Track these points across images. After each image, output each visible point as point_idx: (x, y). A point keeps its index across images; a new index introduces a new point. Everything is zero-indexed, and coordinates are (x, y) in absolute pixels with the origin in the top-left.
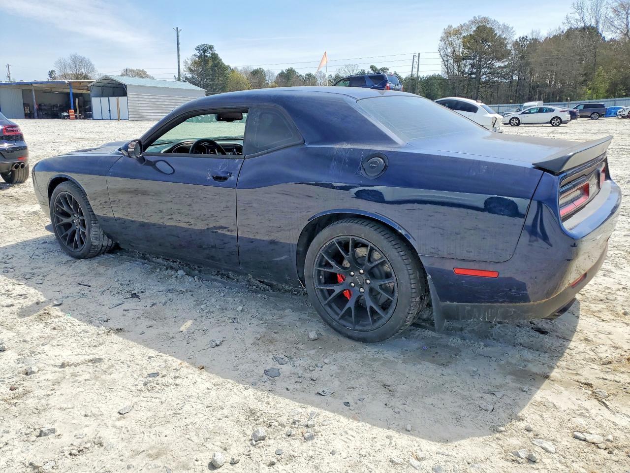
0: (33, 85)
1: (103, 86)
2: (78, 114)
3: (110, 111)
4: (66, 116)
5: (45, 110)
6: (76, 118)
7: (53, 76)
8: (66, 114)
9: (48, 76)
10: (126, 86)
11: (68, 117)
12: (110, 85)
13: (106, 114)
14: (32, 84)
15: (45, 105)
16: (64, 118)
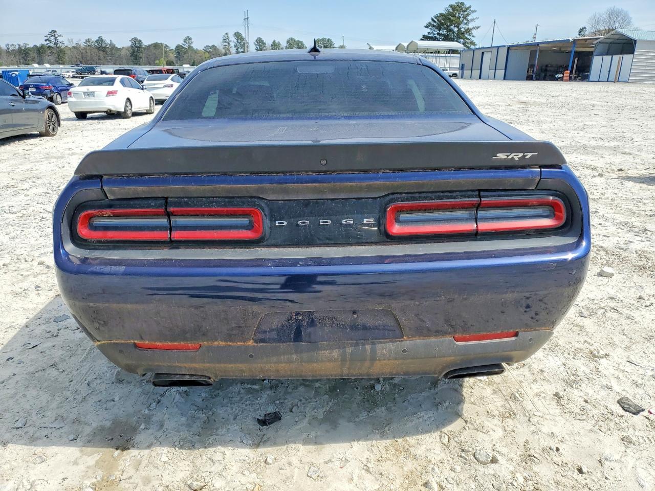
0: (540, 45)
1: (611, 43)
2: (573, 76)
3: (609, 71)
4: (560, 78)
5: (550, 71)
6: (570, 79)
7: (583, 33)
8: (560, 75)
9: (578, 33)
10: (635, 41)
11: (562, 79)
12: (619, 41)
13: (604, 75)
14: (538, 45)
15: (551, 66)
16: (557, 79)
